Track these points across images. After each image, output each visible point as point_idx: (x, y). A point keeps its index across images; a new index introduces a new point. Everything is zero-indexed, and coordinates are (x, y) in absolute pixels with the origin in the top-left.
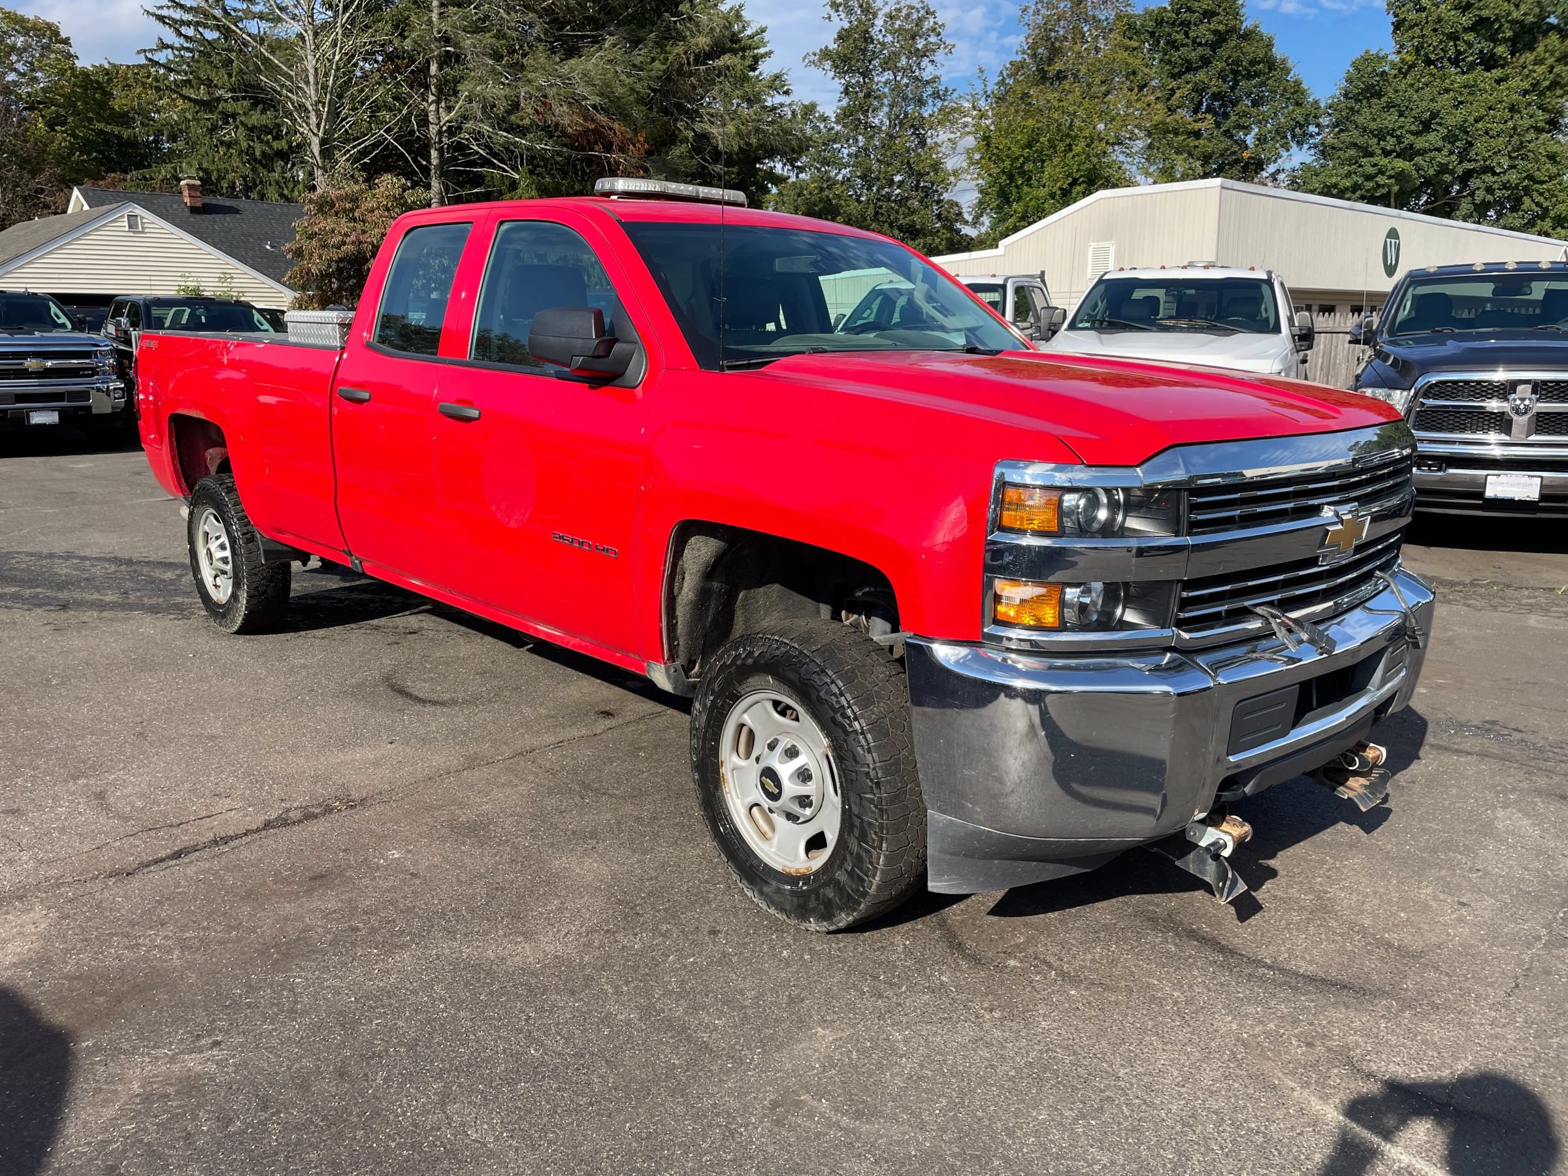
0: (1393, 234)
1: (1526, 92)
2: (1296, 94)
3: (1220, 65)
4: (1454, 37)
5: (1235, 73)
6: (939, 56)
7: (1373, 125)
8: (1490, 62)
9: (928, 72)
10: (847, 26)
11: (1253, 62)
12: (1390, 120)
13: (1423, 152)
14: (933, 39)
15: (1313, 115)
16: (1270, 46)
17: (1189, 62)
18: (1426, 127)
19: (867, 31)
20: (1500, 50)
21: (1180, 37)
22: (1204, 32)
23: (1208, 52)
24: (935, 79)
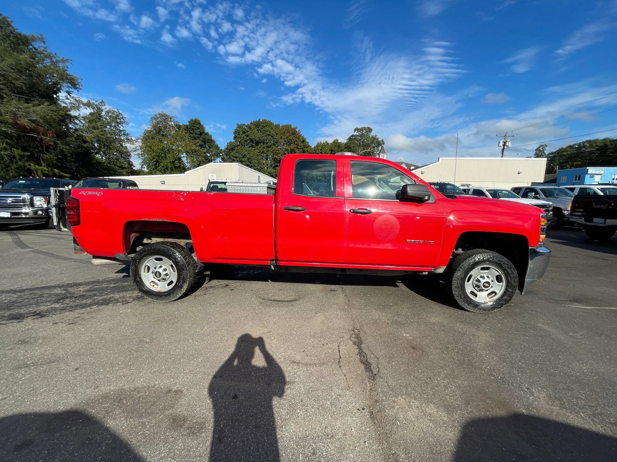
0: (259, 177)
1: (258, 153)
2: (217, 147)
3: (202, 139)
4: (246, 141)
5: (205, 141)
6: (124, 125)
7: (234, 155)
8: (252, 146)
9: (121, 128)
10: (93, 112)
11: (208, 140)
12: (237, 155)
13: (244, 162)
14: (122, 120)
15: (221, 152)
16: (211, 137)
17: (195, 137)
18: (244, 157)
19: (100, 114)
20: (254, 144)
21: (192, 132)
22: (198, 131)
23: (199, 136)
24: (123, 130)
